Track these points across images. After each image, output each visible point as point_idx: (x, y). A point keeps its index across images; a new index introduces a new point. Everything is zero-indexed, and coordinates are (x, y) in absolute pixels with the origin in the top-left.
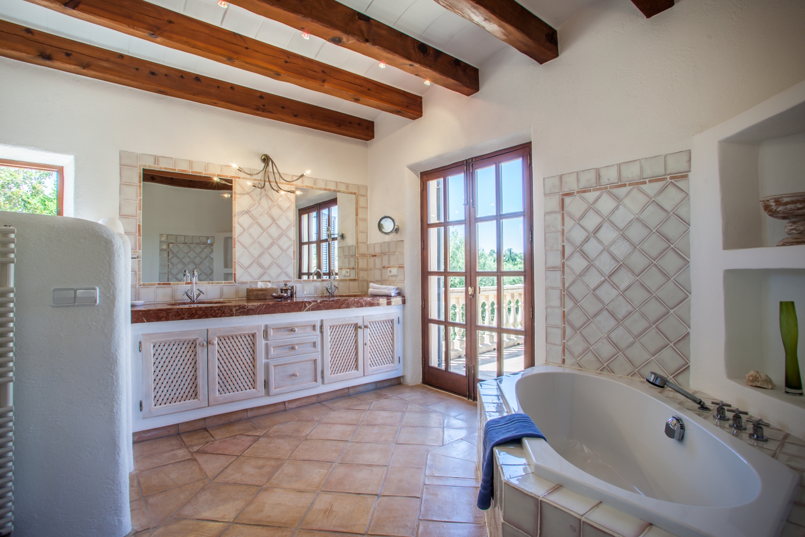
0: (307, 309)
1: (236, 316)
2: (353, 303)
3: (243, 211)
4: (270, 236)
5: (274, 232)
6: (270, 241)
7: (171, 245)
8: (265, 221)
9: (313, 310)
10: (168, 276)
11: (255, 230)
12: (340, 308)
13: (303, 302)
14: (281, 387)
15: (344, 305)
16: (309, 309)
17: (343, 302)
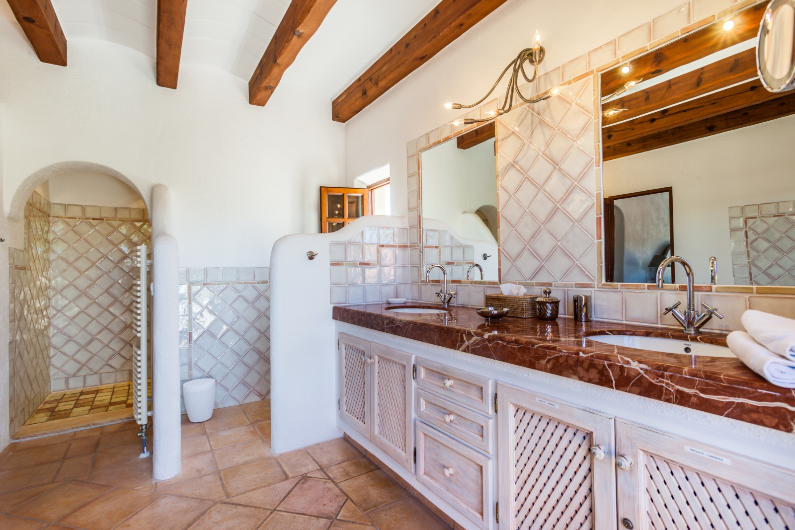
0: (464, 346)
1: (386, 332)
2: (571, 362)
3: (507, 166)
4: (550, 197)
5: (556, 186)
6: (550, 206)
7: (750, 222)
8: (540, 170)
9: (475, 352)
10: (750, 269)
11: (528, 191)
12: (532, 366)
13: (458, 331)
14: (432, 477)
15: (543, 362)
16: (468, 347)
17: (541, 351)
